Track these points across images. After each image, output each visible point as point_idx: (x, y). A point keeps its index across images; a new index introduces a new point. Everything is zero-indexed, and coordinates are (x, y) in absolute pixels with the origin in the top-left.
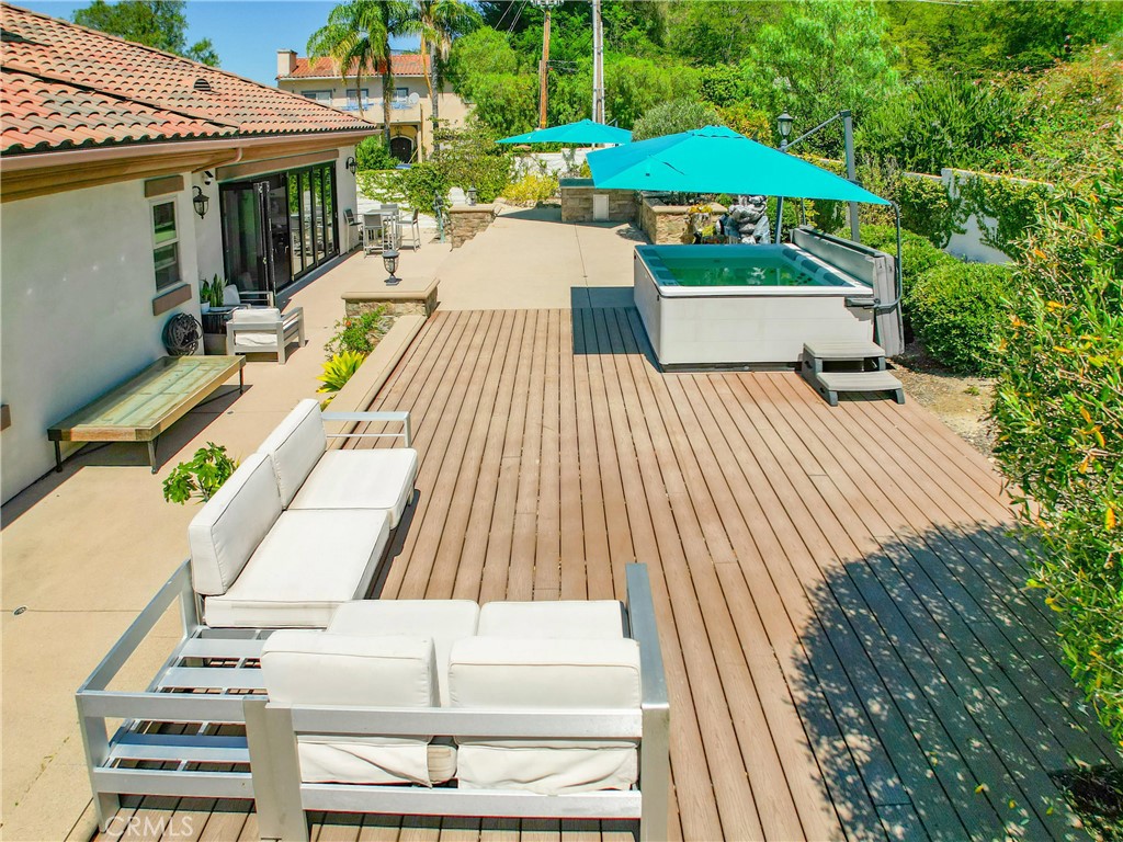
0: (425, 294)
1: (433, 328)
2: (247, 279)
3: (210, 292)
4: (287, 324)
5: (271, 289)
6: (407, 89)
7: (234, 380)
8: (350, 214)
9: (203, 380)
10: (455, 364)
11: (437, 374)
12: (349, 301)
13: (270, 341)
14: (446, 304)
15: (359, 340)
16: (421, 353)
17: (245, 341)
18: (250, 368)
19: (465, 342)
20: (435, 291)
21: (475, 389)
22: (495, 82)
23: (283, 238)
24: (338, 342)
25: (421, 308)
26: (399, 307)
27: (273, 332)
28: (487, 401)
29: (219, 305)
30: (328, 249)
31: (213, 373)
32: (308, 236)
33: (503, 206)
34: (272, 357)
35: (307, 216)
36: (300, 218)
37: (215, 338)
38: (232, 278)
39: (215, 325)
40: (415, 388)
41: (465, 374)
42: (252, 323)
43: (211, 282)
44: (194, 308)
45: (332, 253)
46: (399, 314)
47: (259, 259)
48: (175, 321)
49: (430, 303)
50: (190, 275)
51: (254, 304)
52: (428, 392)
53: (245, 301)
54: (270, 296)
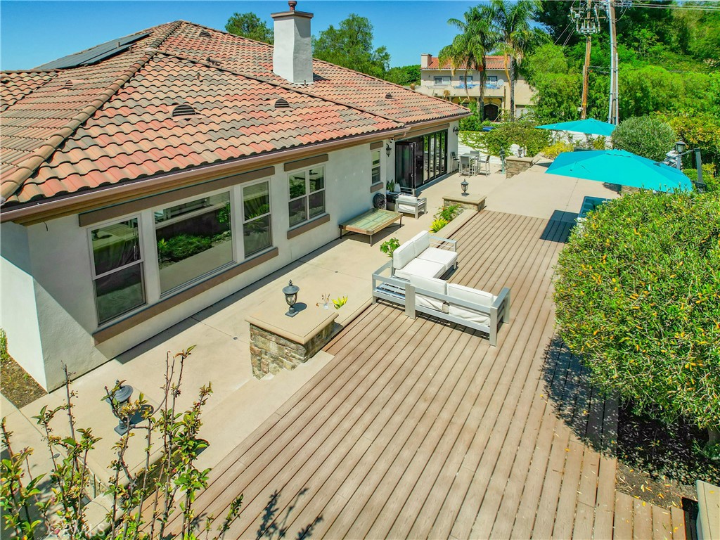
0: (478, 203)
1: (480, 216)
2: (404, 182)
3: (390, 186)
4: (420, 204)
5: (414, 188)
6: (496, 77)
7: (398, 222)
8: (453, 154)
9: (388, 219)
10: (485, 232)
11: (476, 234)
12: (445, 200)
13: (412, 209)
14: (489, 207)
15: (448, 215)
16: (471, 225)
17: (403, 208)
18: (404, 218)
19: (491, 225)
20: (484, 201)
21: (489, 242)
22: (552, 79)
23: (420, 163)
24: (439, 215)
25: (475, 207)
26: (466, 206)
27: (414, 206)
28: (492, 247)
29: (393, 191)
30: (441, 169)
31: (391, 218)
32: (432, 162)
33: (541, 157)
34: (413, 216)
35: (432, 153)
36: (429, 154)
37: (391, 204)
38: (398, 181)
39: (391, 199)
40: (466, 237)
41: (487, 237)
42: (406, 201)
43: (390, 182)
44: (384, 191)
45: (443, 172)
46: (466, 209)
47: (410, 175)
48: (377, 196)
49: (481, 206)
50: (383, 179)
51: (406, 193)
52: (470, 240)
53: (403, 191)
54: (413, 190)
